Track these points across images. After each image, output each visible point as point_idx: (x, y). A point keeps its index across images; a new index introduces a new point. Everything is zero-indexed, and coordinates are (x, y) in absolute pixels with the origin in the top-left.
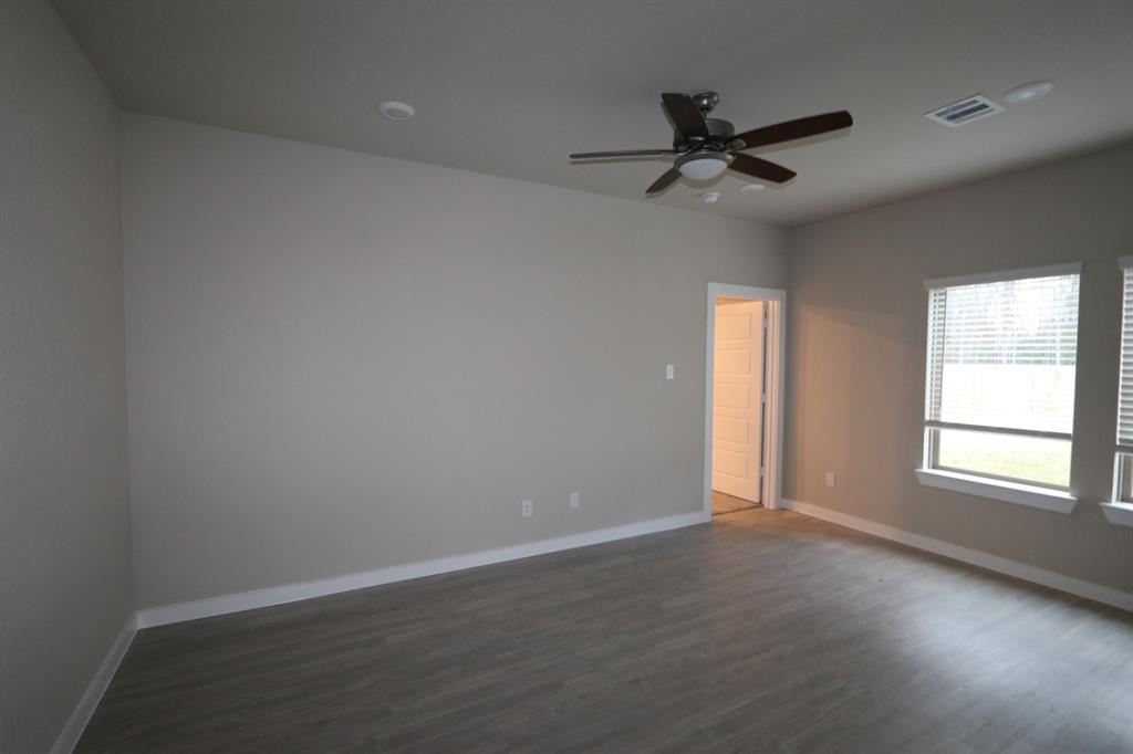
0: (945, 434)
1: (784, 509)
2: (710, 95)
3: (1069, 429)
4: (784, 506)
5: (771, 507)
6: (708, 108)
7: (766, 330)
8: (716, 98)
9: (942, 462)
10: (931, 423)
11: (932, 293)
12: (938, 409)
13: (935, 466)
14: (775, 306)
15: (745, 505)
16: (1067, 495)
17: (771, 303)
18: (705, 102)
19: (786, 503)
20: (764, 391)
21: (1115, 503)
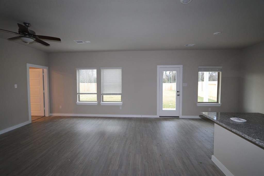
0: (81, 95)
1: (51, 116)
2: (29, 24)
3: (96, 92)
4: (51, 115)
5: (47, 116)
6: (28, 26)
7: (43, 76)
8: (30, 25)
9: (80, 100)
10: (78, 93)
11: (77, 70)
12: (79, 91)
13: (79, 101)
14: (46, 70)
15: (40, 117)
16: (96, 102)
17: (44, 69)
18: (27, 25)
19: (51, 114)
20: (44, 90)
21: (102, 102)
